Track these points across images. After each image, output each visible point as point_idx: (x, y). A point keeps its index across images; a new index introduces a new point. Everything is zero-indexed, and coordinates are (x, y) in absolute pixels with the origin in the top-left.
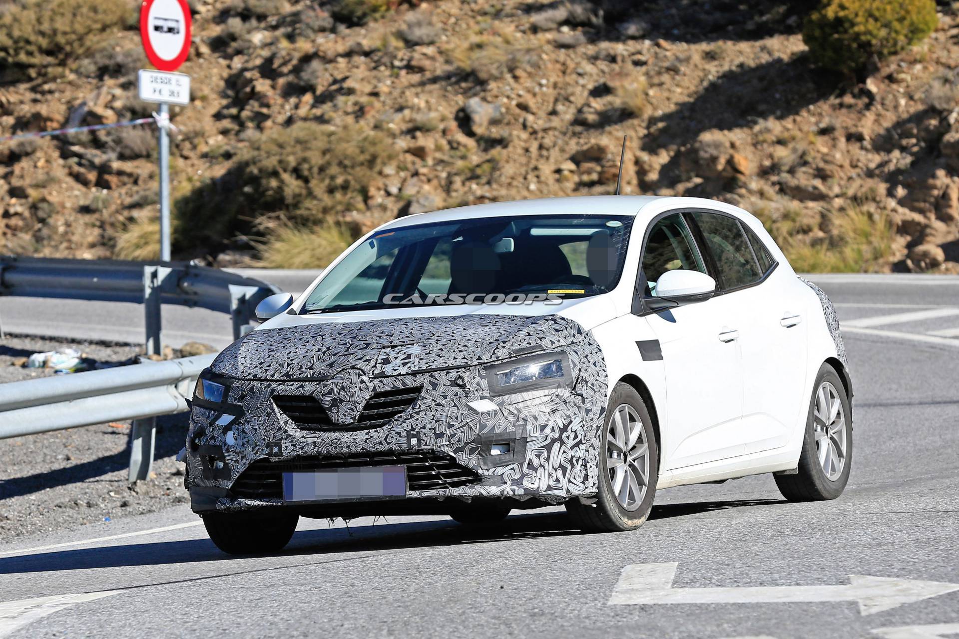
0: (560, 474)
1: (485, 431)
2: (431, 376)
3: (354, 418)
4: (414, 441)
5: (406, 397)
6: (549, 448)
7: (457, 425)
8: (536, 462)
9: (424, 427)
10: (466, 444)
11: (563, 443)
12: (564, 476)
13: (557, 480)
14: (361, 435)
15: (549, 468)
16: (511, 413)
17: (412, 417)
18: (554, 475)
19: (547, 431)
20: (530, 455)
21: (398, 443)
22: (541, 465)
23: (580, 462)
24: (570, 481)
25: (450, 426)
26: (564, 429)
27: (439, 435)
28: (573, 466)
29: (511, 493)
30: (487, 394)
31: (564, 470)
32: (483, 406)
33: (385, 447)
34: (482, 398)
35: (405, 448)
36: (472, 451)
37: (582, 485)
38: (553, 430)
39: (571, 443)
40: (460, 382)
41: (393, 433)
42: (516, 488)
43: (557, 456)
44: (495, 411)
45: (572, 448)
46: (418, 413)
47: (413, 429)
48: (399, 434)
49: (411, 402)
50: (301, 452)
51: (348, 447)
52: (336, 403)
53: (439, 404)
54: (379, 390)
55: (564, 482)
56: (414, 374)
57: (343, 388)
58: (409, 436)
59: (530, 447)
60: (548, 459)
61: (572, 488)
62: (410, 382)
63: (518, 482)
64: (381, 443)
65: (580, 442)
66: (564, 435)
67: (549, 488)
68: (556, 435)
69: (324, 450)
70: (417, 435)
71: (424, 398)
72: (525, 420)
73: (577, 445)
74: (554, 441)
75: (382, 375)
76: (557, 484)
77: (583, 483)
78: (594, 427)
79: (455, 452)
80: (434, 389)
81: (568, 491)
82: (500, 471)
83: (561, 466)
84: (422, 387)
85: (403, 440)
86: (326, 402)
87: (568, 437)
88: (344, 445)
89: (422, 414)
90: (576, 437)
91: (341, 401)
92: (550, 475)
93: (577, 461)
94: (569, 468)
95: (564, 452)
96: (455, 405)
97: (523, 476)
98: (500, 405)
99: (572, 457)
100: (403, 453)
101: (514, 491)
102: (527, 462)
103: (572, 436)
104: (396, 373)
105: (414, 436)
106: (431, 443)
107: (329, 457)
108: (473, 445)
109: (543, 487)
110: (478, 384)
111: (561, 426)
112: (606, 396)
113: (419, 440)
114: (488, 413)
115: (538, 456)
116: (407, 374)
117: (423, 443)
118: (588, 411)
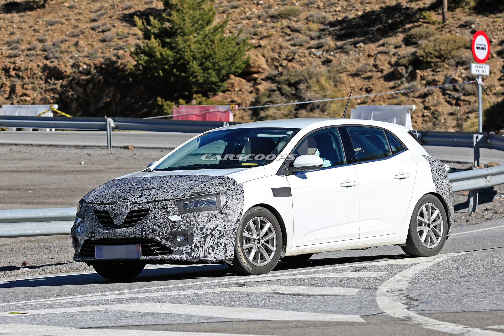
0: (211, 250)
1: (174, 230)
2: (155, 204)
3: (122, 222)
4: (144, 234)
5: (143, 213)
6: (205, 238)
7: (162, 227)
8: (198, 244)
9: (148, 227)
10: (166, 236)
11: (212, 236)
12: (213, 251)
13: (209, 253)
14: (124, 230)
15: (205, 247)
16: (187, 222)
17: (144, 222)
18: (208, 250)
19: (204, 230)
20: (195, 241)
21: (138, 235)
22: (201, 246)
23: (223, 245)
24: (216, 253)
25: (159, 227)
26: (214, 229)
27: (154, 231)
28: (218, 246)
29: (185, 259)
30: (177, 213)
31: (213, 249)
32: (175, 218)
33: (132, 236)
34: (174, 215)
35: (140, 237)
36: (168, 239)
37: (224, 255)
38: (207, 230)
39: (217, 236)
40: (165, 207)
41: (136, 230)
42: (188, 256)
43: (209, 242)
44: (180, 221)
45: (218, 238)
46: (146, 221)
47: (144, 228)
48: (138, 230)
49: (145, 216)
50: (102, 237)
51: (119, 235)
52: (115, 215)
53: (155, 217)
54: (132, 210)
55: (213, 254)
56: (148, 202)
57: (119, 208)
58: (142, 231)
59: (195, 238)
60: (204, 243)
61: (217, 256)
62: (146, 207)
63: (189, 254)
64: (131, 234)
65: (223, 235)
66: (213, 232)
67: (205, 256)
68: (209, 232)
69: (110, 236)
70: (145, 231)
71: (150, 214)
72: (193, 225)
73: (221, 237)
74: (207, 235)
75: (136, 203)
76: (209, 255)
77: (224, 254)
78: (232, 228)
79: (161, 239)
80: (154, 210)
81: (215, 258)
82: (181, 248)
83: (211, 246)
84: (150, 208)
85: (140, 233)
86: (112, 214)
87: (216, 233)
88: (117, 234)
89: (148, 221)
90: (220, 233)
91: (118, 214)
92: (205, 250)
93: (221, 244)
94: (216, 247)
95: (213, 240)
96: (162, 218)
97: (192, 251)
98: (183, 218)
99: (218, 242)
100: (140, 239)
101: (187, 257)
102: (194, 244)
103: (218, 232)
104: (141, 202)
105: (144, 231)
106: (150, 235)
107: (112, 239)
108: (169, 236)
109: (202, 256)
110: (173, 208)
111: (212, 228)
112: (241, 214)
113: (146, 233)
114: (176, 222)
115: (200, 242)
116: (146, 203)
117: (147, 235)
118: (229, 221)
